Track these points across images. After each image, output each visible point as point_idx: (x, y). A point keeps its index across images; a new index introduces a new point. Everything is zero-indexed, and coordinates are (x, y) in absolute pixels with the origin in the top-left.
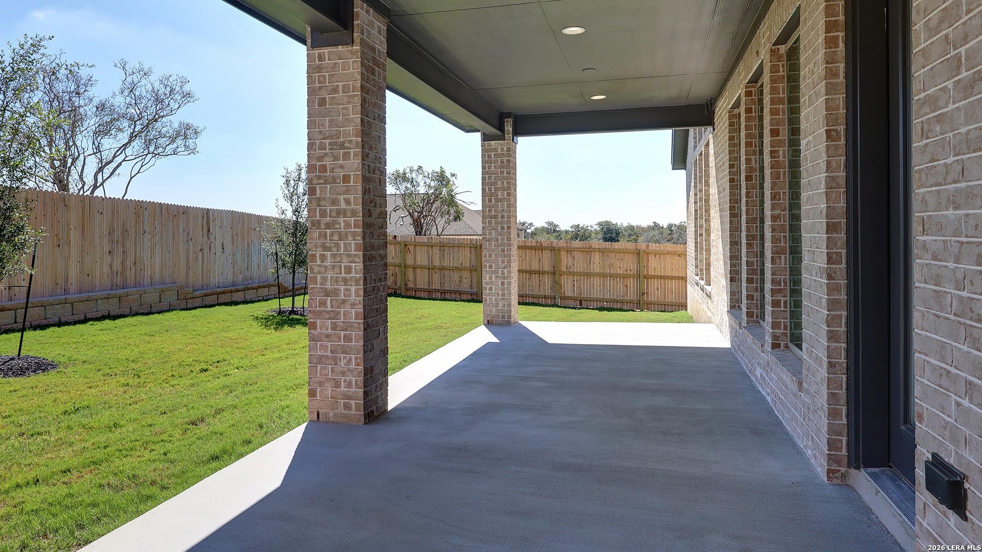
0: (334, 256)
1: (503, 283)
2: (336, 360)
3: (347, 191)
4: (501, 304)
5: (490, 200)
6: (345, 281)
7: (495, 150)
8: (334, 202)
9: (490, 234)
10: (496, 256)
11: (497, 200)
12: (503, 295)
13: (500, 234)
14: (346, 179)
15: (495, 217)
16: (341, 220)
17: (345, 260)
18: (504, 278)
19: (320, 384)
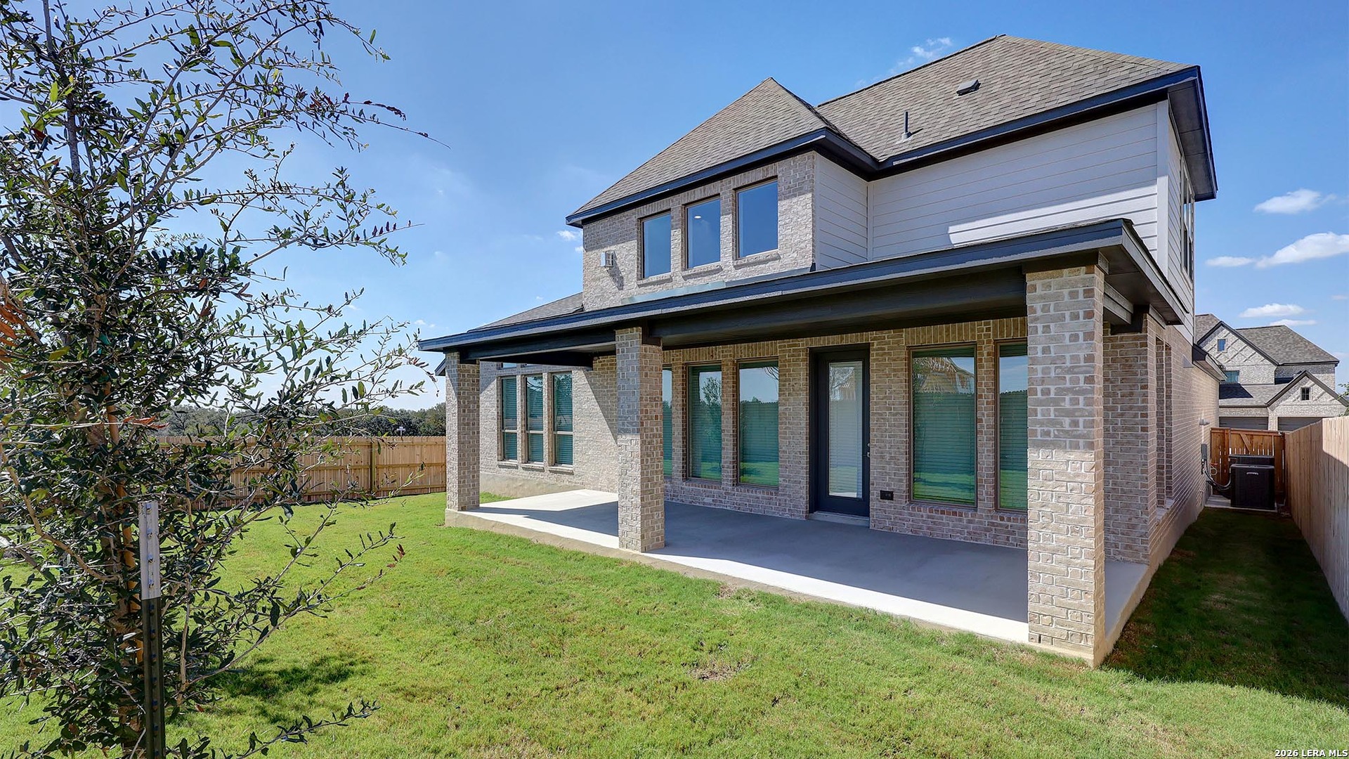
0: (651, 459)
1: (473, 476)
2: (653, 515)
3: (657, 425)
4: (472, 493)
5: (464, 411)
6: (657, 472)
7: (468, 371)
8: (652, 430)
9: (464, 438)
10: (468, 455)
11: (469, 410)
12: (474, 485)
13: (472, 438)
14: (656, 416)
15: (468, 424)
16: (655, 440)
17: (656, 460)
18: (475, 472)
19: (646, 531)
